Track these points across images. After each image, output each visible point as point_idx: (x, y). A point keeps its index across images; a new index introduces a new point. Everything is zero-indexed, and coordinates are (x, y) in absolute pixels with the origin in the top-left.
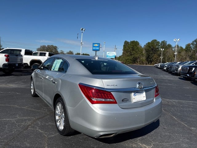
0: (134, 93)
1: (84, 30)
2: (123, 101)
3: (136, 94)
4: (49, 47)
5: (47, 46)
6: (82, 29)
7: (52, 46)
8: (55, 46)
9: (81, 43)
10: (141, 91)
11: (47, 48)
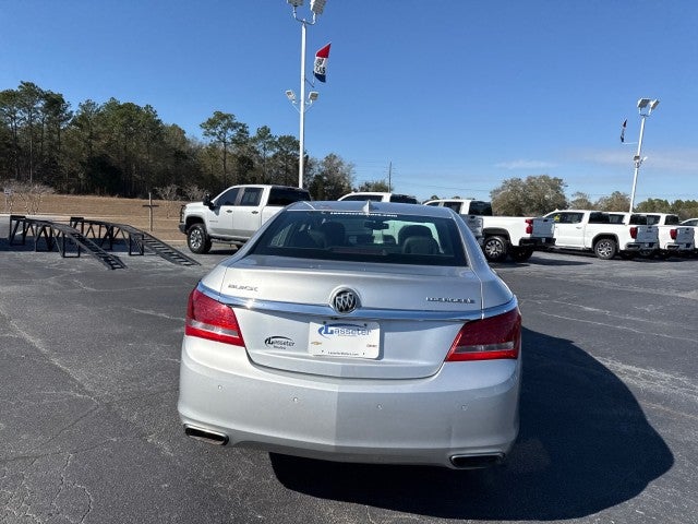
0: (325, 323)
1: (652, 103)
2: (268, 341)
3: (330, 329)
4: (532, 184)
5: (524, 180)
6: (644, 104)
7: (544, 177)
8: (555, 179)
9: (637, 158)
10: (362, 324)
11: (525, 187)
